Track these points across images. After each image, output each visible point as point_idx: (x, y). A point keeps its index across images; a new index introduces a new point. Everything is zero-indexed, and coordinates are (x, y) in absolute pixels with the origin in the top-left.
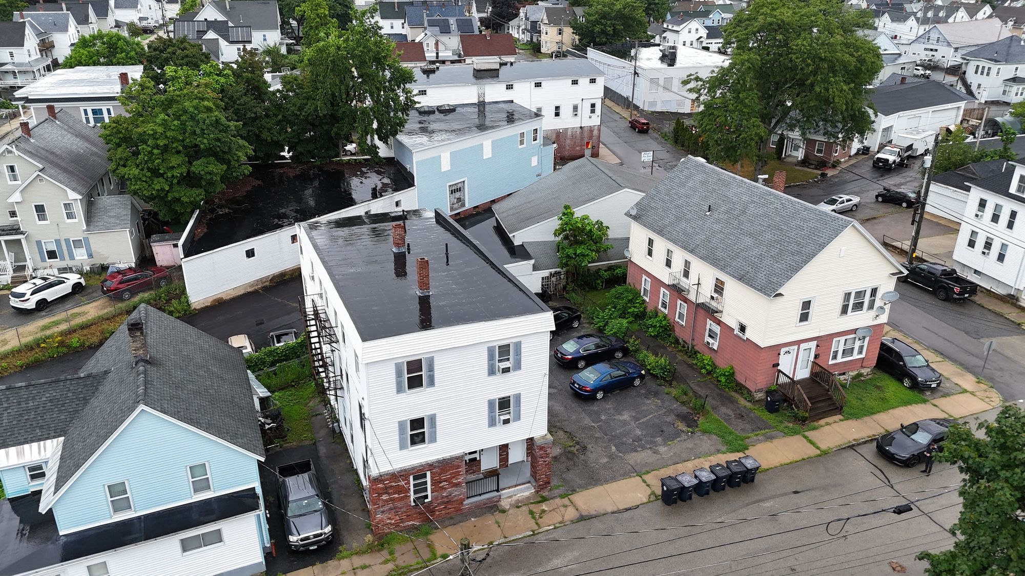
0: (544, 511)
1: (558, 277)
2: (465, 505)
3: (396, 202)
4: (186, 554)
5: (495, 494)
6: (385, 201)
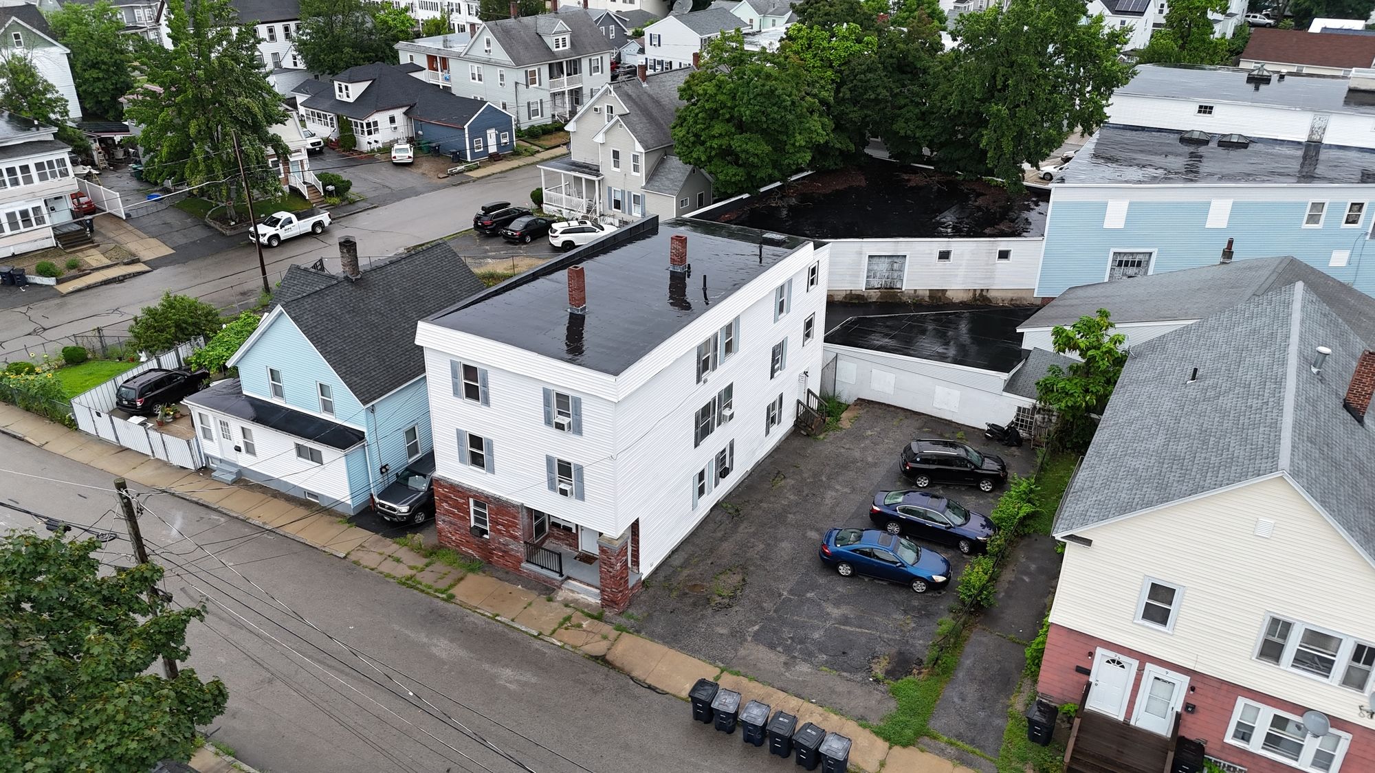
0: (580, 626)
1: (1046, 416)
2: (523, 568)
3: (1000, 252)
4: (300, 459)
5: (556, 576)
6: (980, 244)
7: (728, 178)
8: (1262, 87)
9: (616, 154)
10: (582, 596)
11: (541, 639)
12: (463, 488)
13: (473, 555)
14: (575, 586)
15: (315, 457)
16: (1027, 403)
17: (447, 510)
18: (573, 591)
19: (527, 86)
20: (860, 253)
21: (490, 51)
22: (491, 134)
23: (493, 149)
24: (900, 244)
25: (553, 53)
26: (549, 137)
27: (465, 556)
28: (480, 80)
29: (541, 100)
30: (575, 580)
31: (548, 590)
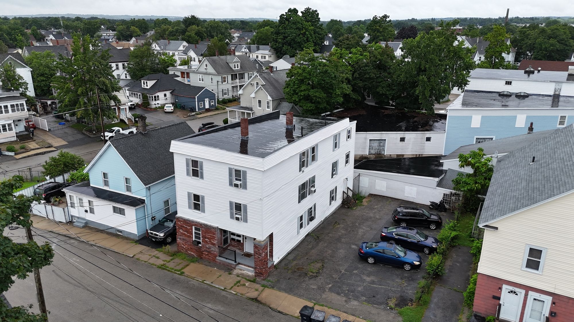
0: (244, 285)
1: (457, 197)
2: (217, 259)
3: (427, 138)
4: (114, 213)
5: (233, 263)
6: (418, 134)
7: (307, 108)
8: (531, 75)
9: (260, 102)
10: (245, 272)
11: (225, 291)
12: (190, 221)
13: (193, 255)
14: (242, 267)
15: (121, 212)
16: (448, 191)
17: (182, 233)
18: (241, 270)
19: (222, 82)
20: (366, 138)
21: (207, 69)
22: (207, 101)
23: (207, 106)
24: (383, 134)
25: (233, 70)
26: (231, 103)
27: (190, 255)
28: (203, 81)
29: (228, 89)
30: (242, 264)
31: (229, 269)
